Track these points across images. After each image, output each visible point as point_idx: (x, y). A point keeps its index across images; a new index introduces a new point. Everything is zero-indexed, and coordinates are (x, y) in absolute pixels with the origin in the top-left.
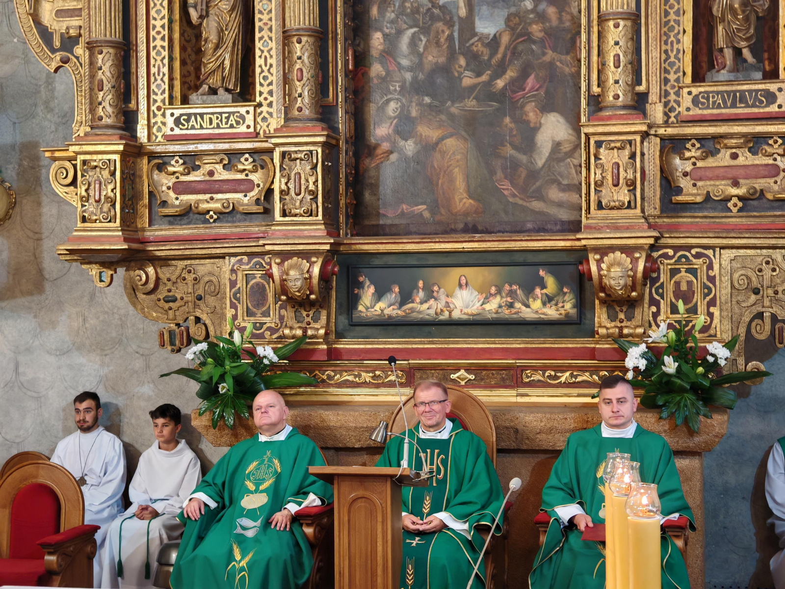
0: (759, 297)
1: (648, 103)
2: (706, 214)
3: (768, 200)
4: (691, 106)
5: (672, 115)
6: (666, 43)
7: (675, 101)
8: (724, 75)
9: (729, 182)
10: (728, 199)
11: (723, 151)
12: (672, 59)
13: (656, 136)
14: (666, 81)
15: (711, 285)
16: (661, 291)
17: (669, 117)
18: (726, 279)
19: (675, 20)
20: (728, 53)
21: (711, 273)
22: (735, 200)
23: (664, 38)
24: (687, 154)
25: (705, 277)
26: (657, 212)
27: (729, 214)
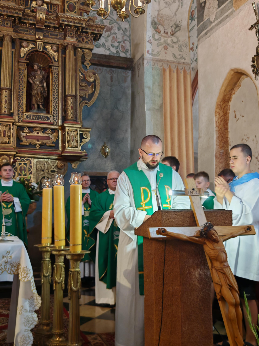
0: (44, 172)
1: (13, 115)
2: (29, 148)
3: (47, 146)
4: (26, 118)
5: (20, 120)
6: (19, 100)
7: (21, 116)
8: (35, 111)
9: (36, 140)
10: (36, 145)
11: (34, 131)
12: (21, 105)
13: (16, 125)
14: (19, 111)
15: (31, 168)
16: (16, 169)
17: (19, 121)
18: (35, 166)
19: (22, 94)
20: (36, 106)
21: (31, 165)
22: (38, 145)
23: (19, 99)
24: (25, 131)
25: (29, 166)
26: (15, 147)
27: (36, 149)
